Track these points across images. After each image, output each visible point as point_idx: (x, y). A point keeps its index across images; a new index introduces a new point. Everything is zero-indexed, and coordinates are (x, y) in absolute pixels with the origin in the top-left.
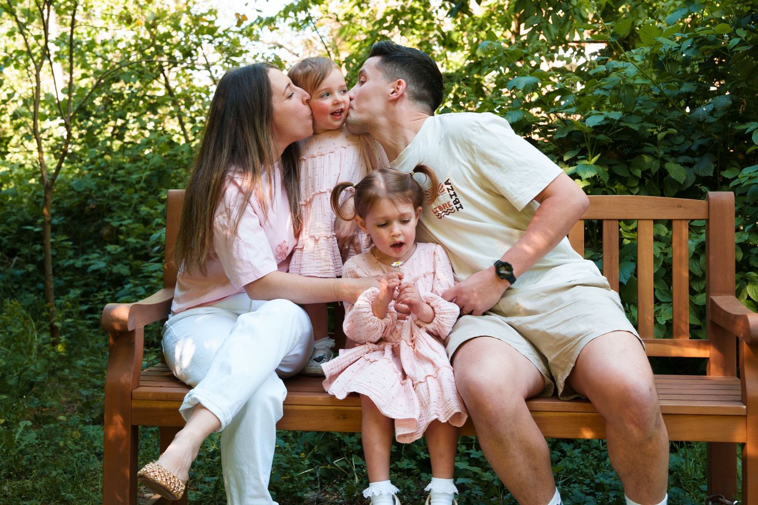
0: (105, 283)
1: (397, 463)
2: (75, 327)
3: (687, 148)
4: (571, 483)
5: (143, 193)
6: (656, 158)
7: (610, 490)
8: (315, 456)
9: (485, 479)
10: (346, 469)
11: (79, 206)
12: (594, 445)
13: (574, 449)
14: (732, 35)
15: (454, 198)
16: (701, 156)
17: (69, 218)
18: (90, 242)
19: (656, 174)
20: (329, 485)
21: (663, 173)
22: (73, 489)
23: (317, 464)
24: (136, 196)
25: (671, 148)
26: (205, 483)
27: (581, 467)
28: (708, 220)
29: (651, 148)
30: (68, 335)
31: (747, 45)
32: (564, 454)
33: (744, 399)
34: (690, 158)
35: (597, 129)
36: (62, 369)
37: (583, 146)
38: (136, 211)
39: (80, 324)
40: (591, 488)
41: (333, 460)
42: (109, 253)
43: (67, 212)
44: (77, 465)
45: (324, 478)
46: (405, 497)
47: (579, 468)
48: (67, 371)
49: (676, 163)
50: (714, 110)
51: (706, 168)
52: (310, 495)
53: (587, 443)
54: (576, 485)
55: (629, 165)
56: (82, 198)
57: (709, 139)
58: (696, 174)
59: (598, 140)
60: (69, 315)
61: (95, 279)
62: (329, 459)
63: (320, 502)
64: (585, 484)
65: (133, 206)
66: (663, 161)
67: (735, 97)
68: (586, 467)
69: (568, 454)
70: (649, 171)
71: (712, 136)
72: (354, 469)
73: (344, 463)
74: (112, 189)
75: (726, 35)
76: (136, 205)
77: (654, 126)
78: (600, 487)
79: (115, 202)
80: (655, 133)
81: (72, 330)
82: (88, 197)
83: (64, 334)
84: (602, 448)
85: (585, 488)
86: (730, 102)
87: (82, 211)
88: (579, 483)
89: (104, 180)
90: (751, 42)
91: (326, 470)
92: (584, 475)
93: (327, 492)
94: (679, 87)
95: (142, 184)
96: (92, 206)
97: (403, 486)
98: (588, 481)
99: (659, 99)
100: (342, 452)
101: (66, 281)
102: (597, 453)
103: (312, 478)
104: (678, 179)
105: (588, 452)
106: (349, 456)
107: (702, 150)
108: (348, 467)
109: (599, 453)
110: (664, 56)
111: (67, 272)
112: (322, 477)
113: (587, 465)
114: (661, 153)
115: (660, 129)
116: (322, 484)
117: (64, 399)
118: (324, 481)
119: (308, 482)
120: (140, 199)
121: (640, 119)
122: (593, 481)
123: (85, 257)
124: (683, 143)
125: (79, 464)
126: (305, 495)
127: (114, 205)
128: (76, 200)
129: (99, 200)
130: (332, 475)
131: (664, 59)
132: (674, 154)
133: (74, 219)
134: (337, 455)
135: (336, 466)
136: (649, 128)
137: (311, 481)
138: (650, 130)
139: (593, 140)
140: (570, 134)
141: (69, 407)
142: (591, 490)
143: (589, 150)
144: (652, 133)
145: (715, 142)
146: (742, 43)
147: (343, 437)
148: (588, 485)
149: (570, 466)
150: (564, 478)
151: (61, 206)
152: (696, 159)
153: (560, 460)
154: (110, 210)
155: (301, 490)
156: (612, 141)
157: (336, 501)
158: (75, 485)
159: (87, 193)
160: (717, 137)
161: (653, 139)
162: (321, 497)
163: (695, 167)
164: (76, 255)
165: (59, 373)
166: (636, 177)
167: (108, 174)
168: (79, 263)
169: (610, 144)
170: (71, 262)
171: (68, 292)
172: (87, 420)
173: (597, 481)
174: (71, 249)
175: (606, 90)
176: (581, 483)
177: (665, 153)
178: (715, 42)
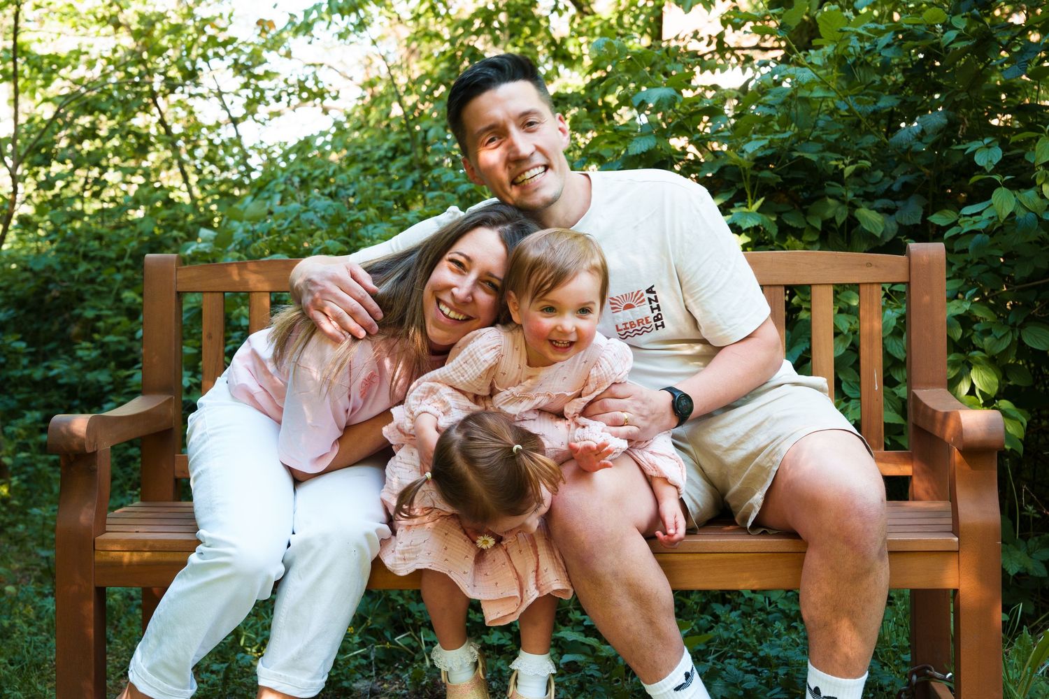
0: (76, 402)
1: (484, 637)
2: (33, 465)
3: (886, 187)
4: (726, 658)
5: (129, 273)
6: (843, 202)
7: (777, 666)
8: (369, 631)
9: (604, 654)
10: (413, 649)
11: (35, 294)
12: (758, 606)
13: (731, 611)
14: (947, 26)
15: (656, 312)
16: (905, 198)
17: (22, 312)
18: (52, 345)
19: (843, 224)
20: (388, 670)
21: (852, 222)
22: (22, 684)
23: (371, 642)
24: (119, 277)
25: (865, 189)
26: (212, 672)
27: (740, 635)
28: (908, 284)
29: (837, 189)
30: (24, 477)
31: (968, 40)
32: (716, 618)
33: (956, 530)
34: (890, 200)
35: (760, 162)
36: (13, 524)
37: (739, 186)
38: (118, 299)
39: (40, 461)
40: (754, 664)
41: (394, 636)
42: (80, 359)
43: (20, 303)
44: (28, 652)
45: (382, 661)
46: (494, 684)
47: (737, 637)
48: (21, 527)
49: (870, 209)
50: (923, 132)
51: (911, 213)
52: (361, 685)
53: (748, 603)
54: (733, 661)
55: (805, 213)
56: (40, 282)
57: (918, 174)
58: (898, 223)
59: (761, 179)
60: (24, 447)
61: (61, 397)
62: (388, 634)
63: (375, 694)
64: (745, 659)
65: (114, 292)
66: (853, 206)
67: (951, 114)
68: (747, 636)
69: (723, 619)
70: (833, 220)
71: (919, 170)
72: (424, 647)
73: (409, 640)
74: (83, 267)
75: (939, 26)
76: (118, 290)
77: (839, 156)
78: (765, 662)
79: (89, 287)
80: (841, 166)
81: (29, 469)
82: (48, 281)
83: (18, 474)
84: (769, 609)
85: (745, 664)
86: (945, 121)
87: (42, 301)
88: (737, 658)
89: (72, 256)
90: (974, 35)
91: (385, 649)
92: (744, 646)
93: (385, 681)
94: (875, 103)
95: (127, 261)
96: (55, 293)
97: (492, 669)
98: (749, 655)
99: (848, 120)
100: (407, 624)
101: (19, 401)
102: (762, 616)
103: (364, 662)
104: (873, 231)
105: (750, 615)
106: (417, 630)
107: (907, 190)
108: (415, 645)
109: (765, 616)
110: (854, 58)
111: (21, 389)
112: (377, 659)
113: (749, 632)
114: (850, 195)
115: (847, 162)
116: (378, 670)
117: (17, 566)
118: (381, 666)
119: (357, 668)
120: (125, 283)
121: (819, 146)
122: (755, 654)
123: (46, 364)
124: (881, 180)
125: (31, 650)
126: (354, 685)
127: (87, 291)
128: (32, 284)
129: (65, 284)
130: (394, 657)
131: (854, 63)
132: (868, 197)
133: (28, 312)
134: (400, 629)
135: (398, 645)
136: (832, 159)
137: (362, 665)
138: (834, 163)
139: (754, 178)
140: (722, 170)
141: (24, 577)
142: (753, 667)
143: (749, 193)
144: (837, 167)
145: (925, 178)
146: (960, 37)
147: (408, 603)
148: (749, 660)
149: (725, 635)
150: (716, 652)
151: (10, 293)
152: (899, 204)
153: (712, 628)
154: (81, 299)
155: (347, 679)
156: (780, 180)
157: (398, 692)
158: (26, 680)
159: (47, 274)
160: (927, 171)
161: (838, 176)
162: (376, 687)
163: (897, 214)
164: (34, 363)
165: (10, 530)
166: (814, 229)
167: (77, 247)
168: (38, 374)
169: (778, 184)
170: (26, 372)
171: (23, 416)
172: (46, 592)
173: (761, 654)
174: (26, 355)
175: (771, 106)
176: (740, 657)
177: (855, 196)
178: (924, 36)
